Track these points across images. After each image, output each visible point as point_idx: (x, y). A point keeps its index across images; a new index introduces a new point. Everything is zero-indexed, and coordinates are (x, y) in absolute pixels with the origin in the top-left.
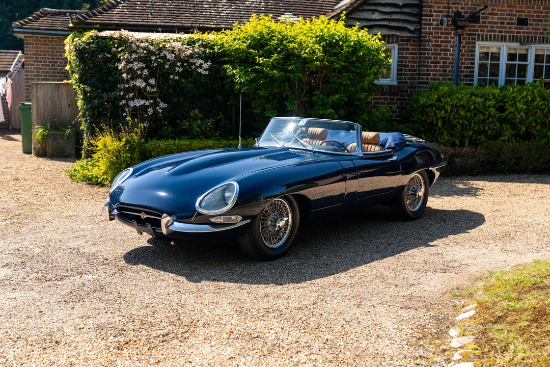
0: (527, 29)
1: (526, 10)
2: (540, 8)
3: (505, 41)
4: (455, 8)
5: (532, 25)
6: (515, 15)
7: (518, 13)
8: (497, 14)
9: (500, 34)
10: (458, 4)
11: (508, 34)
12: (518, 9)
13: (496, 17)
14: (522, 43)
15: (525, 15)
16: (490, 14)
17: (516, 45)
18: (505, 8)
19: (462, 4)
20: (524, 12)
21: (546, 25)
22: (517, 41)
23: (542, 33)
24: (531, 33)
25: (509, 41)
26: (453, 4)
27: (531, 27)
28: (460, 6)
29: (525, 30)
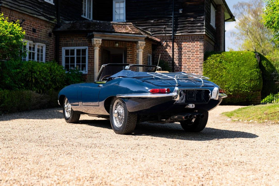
0: (36, 34)
1: (35, 25)
2: (39, 25)
3: (29, 40)
4: (12, 18)
5: (37, 33)
6: (31, 27)
7: (33, 26)
8: (26, 25)
9: (27, 35)
10: (13, 16)
11: (30, 36)
12: (33, 24)
13: (26, 26)
14: (34, 42)
15: (35, 27)
16: (24, 24)
17: (32, 42)
18: (28, 22)
19: (14, 17)
20: (34, 25)
21: (41, 34)
22: (33, 41)
23: (40, 38)
24: (36, 37)
25: (30, 40)
26: (12, 16)
27: (37, 34)
28: (14, 18)
29: (35, 35)
